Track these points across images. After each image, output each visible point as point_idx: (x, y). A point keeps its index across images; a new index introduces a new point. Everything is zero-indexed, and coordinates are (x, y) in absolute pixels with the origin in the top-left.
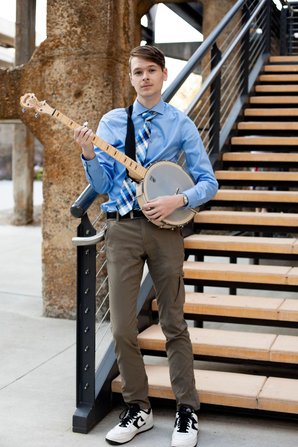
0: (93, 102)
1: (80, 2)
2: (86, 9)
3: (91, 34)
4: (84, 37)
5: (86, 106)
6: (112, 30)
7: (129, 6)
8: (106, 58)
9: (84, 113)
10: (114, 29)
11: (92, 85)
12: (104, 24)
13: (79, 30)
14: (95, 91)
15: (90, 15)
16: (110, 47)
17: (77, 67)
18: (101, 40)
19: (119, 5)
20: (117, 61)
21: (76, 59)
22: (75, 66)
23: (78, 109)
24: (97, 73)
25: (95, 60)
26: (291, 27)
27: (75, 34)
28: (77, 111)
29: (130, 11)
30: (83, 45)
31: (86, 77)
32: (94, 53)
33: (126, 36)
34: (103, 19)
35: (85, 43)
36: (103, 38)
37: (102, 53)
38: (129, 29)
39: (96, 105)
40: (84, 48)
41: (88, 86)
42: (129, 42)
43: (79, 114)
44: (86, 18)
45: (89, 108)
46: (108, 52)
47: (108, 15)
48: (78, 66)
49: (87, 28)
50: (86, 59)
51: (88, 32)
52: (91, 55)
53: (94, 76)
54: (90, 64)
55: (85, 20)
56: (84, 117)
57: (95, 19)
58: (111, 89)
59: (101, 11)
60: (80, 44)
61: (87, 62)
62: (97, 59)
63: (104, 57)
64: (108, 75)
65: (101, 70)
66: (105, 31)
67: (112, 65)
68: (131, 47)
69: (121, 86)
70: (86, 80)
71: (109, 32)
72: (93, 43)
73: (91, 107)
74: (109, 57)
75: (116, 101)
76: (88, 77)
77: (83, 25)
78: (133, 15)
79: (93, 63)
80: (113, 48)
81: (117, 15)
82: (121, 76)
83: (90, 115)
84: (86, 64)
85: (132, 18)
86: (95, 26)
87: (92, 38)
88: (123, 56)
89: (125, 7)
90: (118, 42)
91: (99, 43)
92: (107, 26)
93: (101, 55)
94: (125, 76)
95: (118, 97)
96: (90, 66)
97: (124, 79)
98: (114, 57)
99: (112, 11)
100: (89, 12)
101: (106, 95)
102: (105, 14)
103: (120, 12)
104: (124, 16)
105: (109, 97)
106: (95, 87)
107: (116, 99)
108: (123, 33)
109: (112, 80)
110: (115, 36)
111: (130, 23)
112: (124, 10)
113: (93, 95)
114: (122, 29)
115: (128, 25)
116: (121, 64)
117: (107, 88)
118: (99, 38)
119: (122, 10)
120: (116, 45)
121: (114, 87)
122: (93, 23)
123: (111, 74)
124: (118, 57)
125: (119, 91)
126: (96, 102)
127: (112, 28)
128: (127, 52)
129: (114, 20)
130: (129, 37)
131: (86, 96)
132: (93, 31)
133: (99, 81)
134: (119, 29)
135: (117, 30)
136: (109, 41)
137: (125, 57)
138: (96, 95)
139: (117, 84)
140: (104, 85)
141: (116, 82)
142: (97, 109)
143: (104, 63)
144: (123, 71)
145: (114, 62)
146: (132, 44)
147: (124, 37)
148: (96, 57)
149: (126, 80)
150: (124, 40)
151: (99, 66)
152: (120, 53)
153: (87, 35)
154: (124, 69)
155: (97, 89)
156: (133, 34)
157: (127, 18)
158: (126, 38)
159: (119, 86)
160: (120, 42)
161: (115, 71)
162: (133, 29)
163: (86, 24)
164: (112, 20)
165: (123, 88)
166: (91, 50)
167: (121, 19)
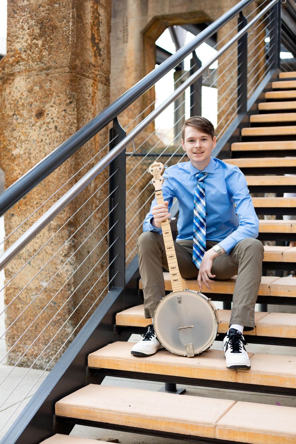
0: (55, 122)
1: (41, 12)
2: (48, 19)
3: (53, 46)
4: (45, 50)
5: (47, 126)
6: (75, 41)
7: (99, 15)
8: (68, 73)
9: (46, 135)
10: (76, 40)
11: (54, 103)
12: (66, 35)
13: (40, 43)
14: (57, 109)
15: (51, 25)
16: (73, 60)
17: (38, 84)
18: (63, 52)
19: (84, 13)
20: (83, 75)
21: (37, 75)
22: (37, 82)
23: (39, 131)
24: (59, 89)
25: (57, 75)
27: (36, 47)
28: (39, 132)
29: (101, 21)
30: (45, 58)
31: (48, 95)
32: (56, 68)
33: (95, 48)
34: (65, 29)
35: (46, 57)
36: (65, 50)
37: (64, 67)
38: (100, 40)
39: (58, 125)
40: (45, 62)
41: (50, 104)
42: (100, 55)
43: (41, 137)
44: (47, 29)
46: (71, 66)
47: (71, 24)
48: (40, 83)
49: (49, 40)
50: (47, 75)
51: (49, 44)
52: (53, 69)
53: (57, 93)
54: (52, 80)
55: (46, 31)
56: (46, 139)
57: (57, 29)
58: (74, 107)
59: (63, 21)
60: (41, 59)
61: (49, 78)
62: (59, 74)
63: (67, 71)
64: (71, 91)
65: (64, 86)
66: (67, 42)
67: (76, 80)
68: (103, 61)
69: (89, 104)
70: (47, 98)
71: (72, 44)
72: (55, 57)
73: (53, 127)
74: (73, 71)
75: (83, 121)
76: (50, 94)
77: (44, 38)
78: (105, 25)
79: (55, 79)
80: (77, 61)
81: (82, 25)
82: (89, 93)
83: (52, 137)
84: (48, 80)
85: (103, 28)
86: (56, 37)
87: (54, 51)
88: (92, 71)
89: (93, 16)
90: (84, 55)
91: (61, 56)
92: (69, 37)
93: (63, 69)
94: (95, 93)
95: (85, 116)
96: (52, 82)
97: (94, 96)
98: (78, 71)
99: (75, 19)
100: (51, 22)
101: (69, 113)
102: (67, 24)
103: (86, 21)
104: (92, 26)
105: (72, 116)
106: (57, 106)
107: (82, 119)
108: (91, 44)
109: (77, 98)
110: (79, 48)
111: (101, 34)
112: (92, 20)
113: (56, 114)
114: (90, 40)
115: (98, 36)
116: (89, 80)
117: (70, 106)
118: (61, 51)
119: (89, 19)
120: (81, 58)
121: (79, 105)
122: (54, 35)
123: (75, 91)
124: (84, 72)
125: (86, 110)
126: (58, 122)
127: (75, 39)
128: (97, 66)
129: (77, 30)
130: (100, 50)
131: (48, 116)
132: (55, 43)
133: (61, 99)
134: (85, 40)
135: (83, 41)
136: (72, 53)
137: (94, 71)
138: (58, 114)
139: (84, 102)
140: (67, 102)
141: (82, 99)
142: (60, 130)
143: (66, 77)
144: (92, 88)
145: (78, 77)
146: (104, 58)
147: (93, 49)
148: (58, 71)
149: (97, 98)
150: (92, 53)
151: (61, 82)
152: (87, 66)
153: (48, 48)
154: (93, 85)
155: (59, 107)
156: (105, 47)
157: (96, 28)
158: (95, 50)
159: (87, 103)
160: (87, 55)
161: (80, 86)
162: (106, 41)
163: (47, 36)
164: (75, 30)
165: (92, 106)
166: (53, 64)
167: (87, 29)
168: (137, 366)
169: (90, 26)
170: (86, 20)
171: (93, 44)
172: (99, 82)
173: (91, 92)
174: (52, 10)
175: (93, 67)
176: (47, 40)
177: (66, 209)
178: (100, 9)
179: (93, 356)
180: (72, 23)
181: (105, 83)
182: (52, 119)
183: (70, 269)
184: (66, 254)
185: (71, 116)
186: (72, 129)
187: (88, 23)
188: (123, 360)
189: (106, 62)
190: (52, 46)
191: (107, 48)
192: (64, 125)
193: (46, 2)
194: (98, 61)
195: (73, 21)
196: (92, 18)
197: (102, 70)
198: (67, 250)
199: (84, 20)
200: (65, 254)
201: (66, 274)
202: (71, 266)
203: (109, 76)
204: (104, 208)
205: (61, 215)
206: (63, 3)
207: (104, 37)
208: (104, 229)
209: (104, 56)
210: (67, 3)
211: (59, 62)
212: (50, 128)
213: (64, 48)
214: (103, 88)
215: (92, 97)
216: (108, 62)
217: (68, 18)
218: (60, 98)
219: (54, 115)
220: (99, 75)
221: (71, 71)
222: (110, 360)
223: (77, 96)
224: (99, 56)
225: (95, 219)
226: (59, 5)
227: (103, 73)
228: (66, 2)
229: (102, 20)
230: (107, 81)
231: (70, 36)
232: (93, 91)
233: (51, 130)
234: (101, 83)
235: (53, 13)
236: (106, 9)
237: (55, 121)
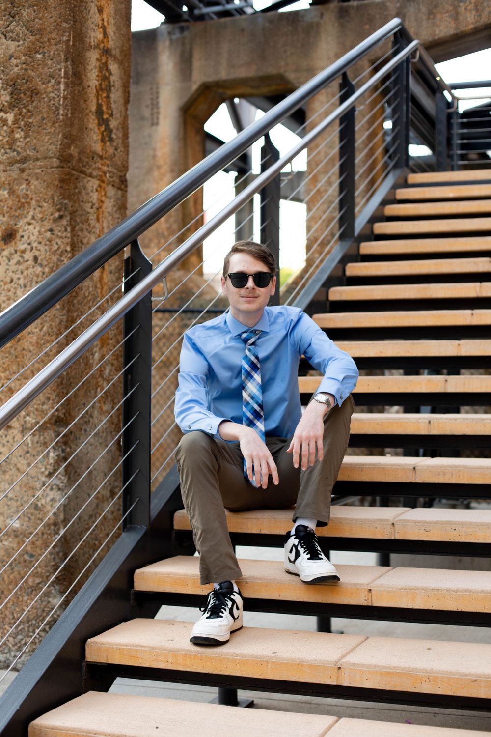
0: (34, 250)
1: (12, 66)
2: (24, 79)
3: (32, 123)
4: (20, 130)
5: (21, 257)
6: (69, 116)
7: (110, 74)
8: (57, 167)
9: (19, 272)
10: (71, 113)
11: (33, 218)
12: (53, 104)
13: (10, 117)
14: (38, 229)
15: (29, 89)
16: (65, 147)
17: (7, 186)
18: (49, 133)
19: (85, 69)
20: (82, 172)
21: (5, 171)
22: (4, 183)
23: (7, 265)
24: (41, 195)
25: (39, 171)
26: (455, 127)
27: (4, 125)
28: (7, 267)
29: (112, 84)
30: (18, 144)
31: (22, 204)
32: (38, 159)
33: (103, 128)
34: (52, 95)
35: (20, 142)
36: (52, 130)
37: (51, 158)
38: (112, 115)
39: (40, 255)
40: (19, 149)
41: (25, 220)
42: (111, 140)
43: (10, 274)
44: (22, 95)
45: (28, 261)
46: (62, 156)
47: (62, 87)
48: (9, 184)
49: (25, 113)
50: (22, 171)
51: (25, 120)
52: (31, 162)
53: (37, 201)
54: (30, 179)
55: (21, 98)
56: (19, 279)
57: (39, 95)
58: (67, 225)
59: (49, 81)
60: (12, 144)
61: (24, 175)
62: (42, 169)
63: (55, 165)
64: (62, 198)
65: (49, 189)
66: (56, 117)
67: (69, 179)
68: (116, 149)
69: (92, 220)
70: (22, 209)
71: (64, 119)
72: (35, 141)
73: (31, 259)
74: (64, 165)
75: (82, 248)
76: (27, 203)
77: (17, 109)
78: (120, 90)
79: (34, 178)
80: (72, 148)
81: (81, 89)
82: (92, 202)
83: (29, 274)
84: (23, 179)
85: (116, 95)
86: (38, 108)
87: (33, 132)
88: (96, 165)
89: (100, 74)
90: (84, 138)
91: (46, 140)
92: (59, 108)
93: (48, 161)
94: (102, 202)
95: (85, 241)
96: (30, 182)
97: (101, 207)
98: (74, 164)
99: (69, 79)
100: (29, 83)
101: (58, 235)
102: (55, 87)
103: (88, 83)
104: (97, 92)
105: (64, 240)
106: (37, 222)
107: (80, 245)
108: (96, 121)
109: (71, 209)
110: (76, 126)
111: (113, 105)
112: (98, 81)
113: (35, 237)
114: (94, 114)
115: (107, 108)
116: (93, 180)
117: (60, 223)
118: (45, 131)
119: (92, 79)
120: (78, 143)
121: (75, 221)
122: (34, 104)
123: (69, 197)
124: (83, 166)
125: (87, 230)
126: (39, 250)
127: (70, 111)
128: (105, 158)
129: (73, 98)
130: (111, 131)
131: (22, 239)
132: (35, 118)
133: (45, 211)
134: (85, 114)
135: (82, 116)
136: (64, 135)
137: (100, 166)
138: (40, 236)
139: (84, 217)
140: (55, 217)
141: (81, 212)
142: (43, 263)
143: (54, 175)
144: (97, 193)
145: (74, 175)
146: (118, 144)
147: (99, 129)
148: (40, 165)
149: (105, 210)
150: (98, 136)
151: (45, 183)
152: (88, 158)
153: (25, 127)
154: (99, 189)
155: (42, 225)
156: (120, 126)
157: (105, 95)
158: (103, 131)
159: (88, 219)
160: (88, 139)
161: (77, 191)
162: (121, 116)
163: (22, 106)
164: (69, 96)
165: (97, 224)
166: (32, 154)
167: (90, 95)
168: (170, 660)
169: (95, 91)
170: (88, 81)
171: (99, 120)
172: (108, 184)
173: (95, 201)
174: (31, 63)
175: (99, 159)
176: (23, 114)
177: (51, 396)
178: (112, 63)
179: (95, 643)
180: (64, 86)
181: (118, 186)
182: (29, 244)
183: (58, 498)
184: (51, 471)
185: (62, 240)
186: (63, 261)
187: (91, 85)
188: (145, 649)
189: (121, 151)
190: (30, 123)
191: (123, 128)
192: (49, 255)
193: (22, 51)
194: (107, 149)
195: (66, 82)
196: (97, 78)
197: (115, 165)
198: (52, 465)
199: (85, 80)
200: (49, 472)
201: (52, 505)
202: (59, 492)
203: (125, 175)
204: (115, 395)
205: (43, 405)
206: (50, 52)
207: (118, 109)
209: (118, 142)
210: (56, 53)
211: (42, 149)
212: (25, 259)
213: (51, 127)
214: (116, 194)
215: (98, 209)
216: (124, 152)
217: (57, 76)
218: (44, 209)
219: (33, 238)
220: (110, 172)
221: (61, 165)
222: (123, 649)
223: (72, 207)
224: (108, 140)
225: (101, 414)
226: (44, 55)
227: (115, 169)
228: (55, 51)
229: (114, 82)
230: (122, 184)
231: (61, 107)
232: (98, 199)
233: (28, 263)
234: (113, 186)
235: (32, 68)
236: (121, 63)
237: (34, 248)
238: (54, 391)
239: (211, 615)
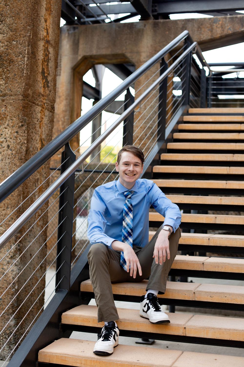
0: (8, 142)
2: (6, 54)
3: (9, 77)
4: (3, 80)
6: (29, 74)
7: (49, 53)
8: (22, 100)
11: (8, 125)
12: (21, 68)
14: (10, 131)
15: (8, 59)
16: (26, 90)
18: (18, 82)
19: (37, 50)
20: (34, 103)
24: (12, 114)
25: (12, 101)
29: (50, 58)
30: (2, 87)
31: (2, 118)
32: (11, 95)
34: (20, 63)
35: (3, 86)
36: (20, 81)
37: (18, 95)
38: (49, 74)
39: (11, 145)
40: (2, 90)
41: (4, 126)
44: (5, 62)
45: (4, 147)
46: (24, 94)
47: (26, 59)
49: (6, 71)
50: (3, 101)
51: (6, 75)
52: (8, 96)
53: (10, 117)
54: (7, 105)
55: (4, 63)
57: (13, 62)
58: (25, 130)
59: (19, 56)
61: (4, 103)
62: (14, 101)
63: (20, 99)
64: (23, 116)
65: (17, 111)
66: (22, 74)
67: (28, 106)
68: (50, 92)
69: (37, 127)
70: (2, 120)
71: (26, 76)
72: (10, 86)
73: (6, 146)
74: (25, 99)
75: (32, 141)
76: (5, 117)
77: (2, 69)
78: (54, 61)
79: (9, 105)
80: (30, 90)
81: (35, 60)
82: (37, 118)
83: (5, 154)
84: (3, 105)
85: (51, 64)
86: (13, 69)
87: (10, 81)
88: (41, 100)
89: (44, 53)
90: (35, 85)
91: (16, 86)
92: (24, 70)
93: (17, 96)
94: (42, 118)
95: (34, 138)
96: (7, 107)
97: (42, 121)
98: (30, 99)
99: (29, 55)
100: (8, 56)
101: (20, 135)
102: (22, 59)
103: (38, 57)
104: (43, 62)
105: (23, 138)
106: (10, 128)
107: (31, 140)
108: (41, 77)
109: (27, 122)
110: (32, 80)
111: (50, 69)
112: (43, 56)
113: (9, 135)
114: (41, 73)
115: (47, 70)
116: (39, 107)
117: (22, 129)
118: (16, 81)
119: (41, 55)
120: (32, 88)
121: (29, 128)
122: (11, 67)
123: (27, 116)
124: (34, 100)
125: (35, 132)
126: (10, 142)
127: (29, 72)
128: (45, 96)
129: (31, 65)
130: (48, 82)
131: (2, 136)
132: (11, 74)
133: (14, 122)
134: (36, 73)
135: (35, 74)
136: (25, 83)
137: (42, 100)
138: (11, 135)
139: (33, 126)
140: (19, 125)
141: (32, 123)
142: (12, 149)
143: (20, 104)
144: (40, 114)
145: (30, 104)
147: (42, 81)
148: (13, 98)
149: (44, 123)
150: (42, 84)
151: (15, 108)
152: (37, 96)
153: (5, 78)
154: (41, 112)
155: (12, 129)
156: (52, 80)
157: (46, 64)
158: (44, 82)
159: (36, 127)
160: (37, 86)
161: (31, 112)
162: (53, 75)
163: (5, 68)
164: (29, 64)
165: (40, 130)
166: (9, 92)
167: (39, 64)
168: (83, 362)
169: (41, 62)
170: (38, 56)
171: (43, 77)
172: (46, 109)
173: (39, 118)
174: (10, 46)
175: (42, 97)
176: (4, 72)
177: (14, 217)
178: (50, 48)
179: (44, 352)
180: (27, 58)
181: (50, 110)
182: (5, 139)
183: (15, 270)
184: (12, 256)
185: (22, 137)
186: (23, 148)
187: (40, 59)
188: (70, 356)
189: (52, 93)
190: (8, 76)
191: (54, 81)
192: (16, 145)
193: (6, 39)
194: (46, 91)
195: (28, 57)
196: (43, 55)
197: (49, 100)
198: (13, 253)
199: (37, 56)
200: (11, 256)
201: (12, 273)
202: (16, 267)
203: (54, 105)
204: (44, 217)
205: (9, 222)
206: (20, 41)
207: (52, 71)
208: (44, 235)
209: (51, 88)
210: (24, 41)
211: (14, 90)
212: (3, 146)
213: (19, 79)
214: (49, 115)
215: (40, 122)
216: (54, 93)
217: (23, 53)
218: (13, 121)
219: (7, 135)
220: (47, 103)
221: (24, 99)
222: (58, 356)
223: (28, 121)
224: (47, 87)
225: (37, 227)
226: (17, 42)
227: (49, 101)
228: (23, 40)
229: (51, 57)
230: (52, 109)
231: (25, 69)
232: (41, 117)
233: (4, 148)
234: (48, 110)
235: (10, 48)
236: (54, 48)
237: (8, 141)
238: (15, 215)
239: (104, 339)
